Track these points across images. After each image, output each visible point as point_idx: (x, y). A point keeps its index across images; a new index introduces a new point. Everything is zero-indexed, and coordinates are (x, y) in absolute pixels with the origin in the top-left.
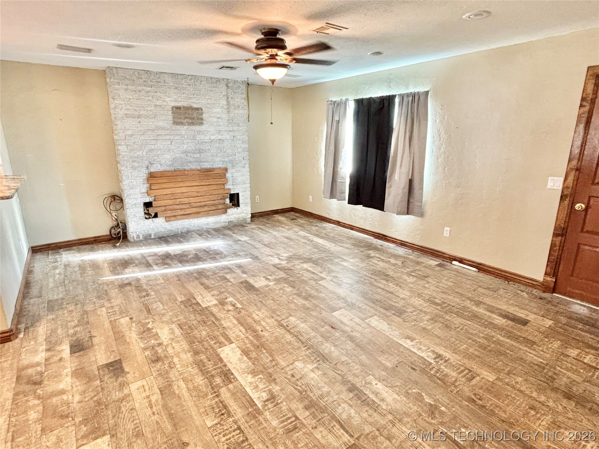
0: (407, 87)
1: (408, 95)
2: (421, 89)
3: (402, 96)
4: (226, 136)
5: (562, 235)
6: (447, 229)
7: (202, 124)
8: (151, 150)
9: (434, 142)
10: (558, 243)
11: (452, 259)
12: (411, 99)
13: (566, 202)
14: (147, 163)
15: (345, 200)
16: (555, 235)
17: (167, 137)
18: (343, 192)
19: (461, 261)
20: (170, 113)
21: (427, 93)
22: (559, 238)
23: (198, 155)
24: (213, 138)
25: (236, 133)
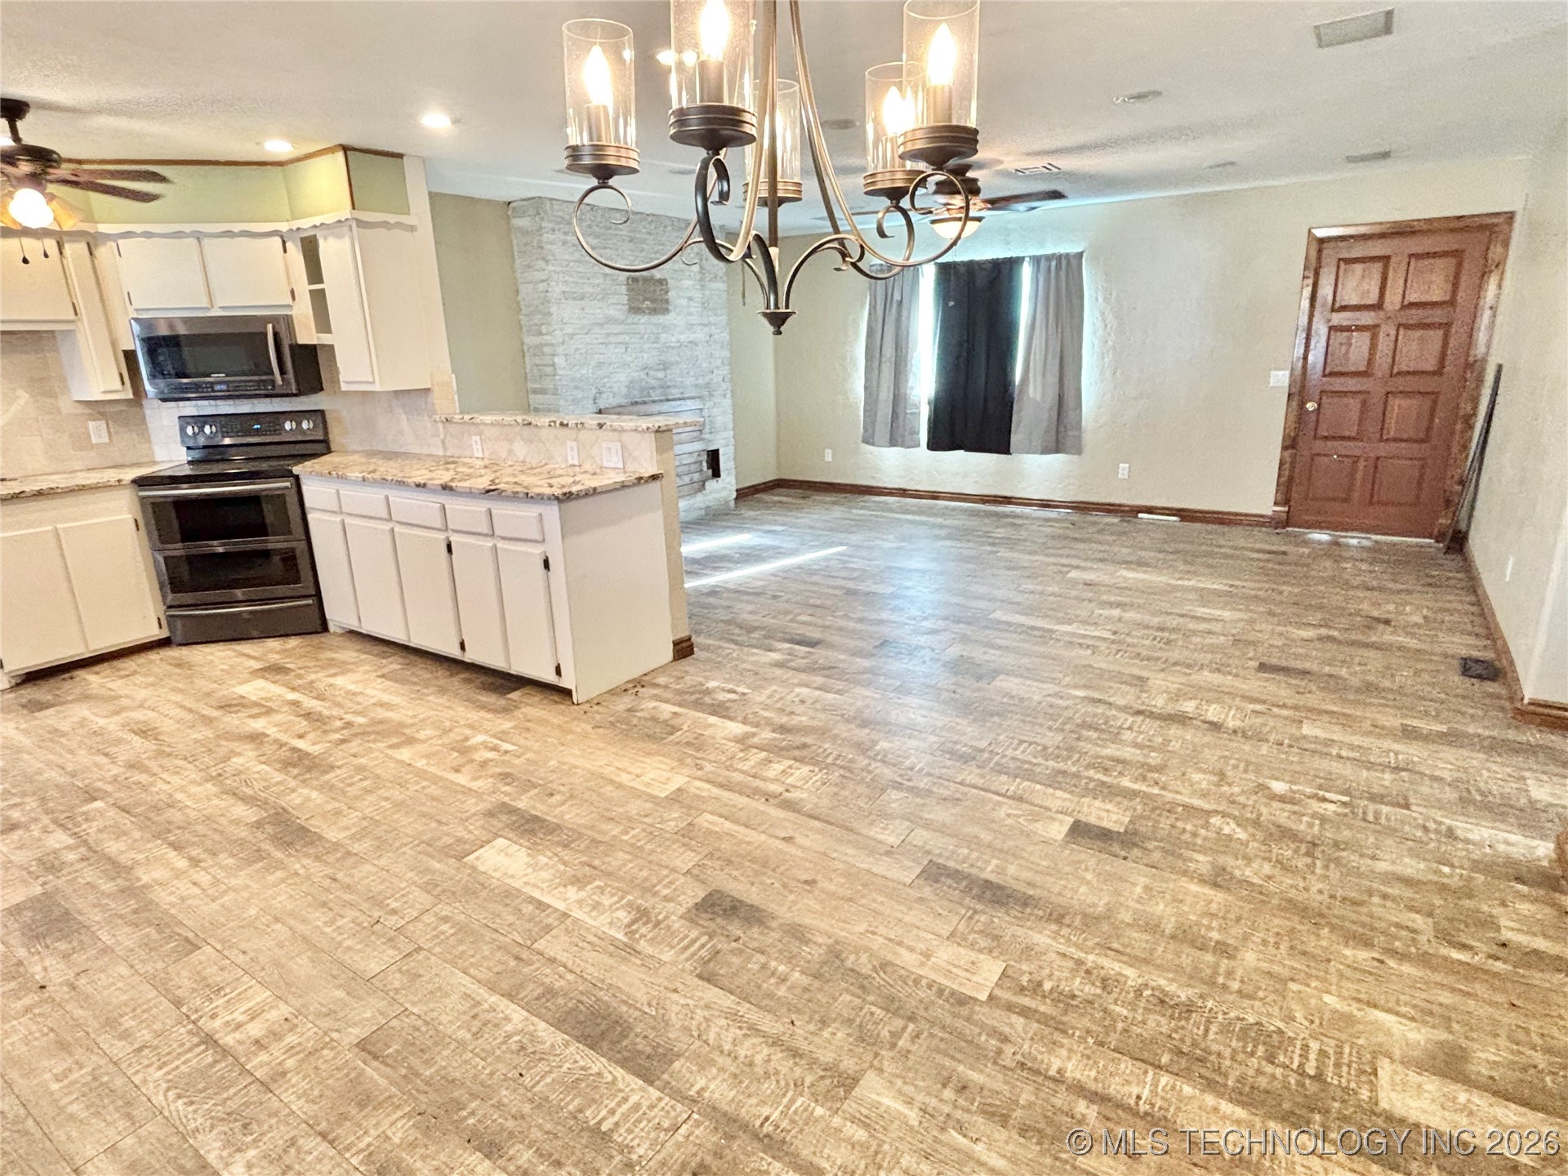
0: (1042, 244)
1: (1048, 258)
2: (1072, 249)
3: (1036, 260)
4: (699, 335)
5: (1293, 447)
6: (1124, 466)
7: (666, 311)
8: (600, 365)
9: (1095, 332)
10: (1288, 460)
11: (1136, 510)
12: (1054, 263)
13: (1294, 404)
14: (594, 391)
15: (918, 445)
16: (1285, 448)
17: (621, 338)
18: (915, 432)
19: (1150, 510)
20: (624, 289)
21: (1080, 255)
22: (1290, 451)
23: (661, 375)
24: (682, 338)
25: (713, 330)
